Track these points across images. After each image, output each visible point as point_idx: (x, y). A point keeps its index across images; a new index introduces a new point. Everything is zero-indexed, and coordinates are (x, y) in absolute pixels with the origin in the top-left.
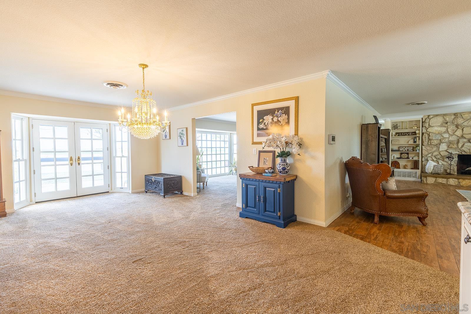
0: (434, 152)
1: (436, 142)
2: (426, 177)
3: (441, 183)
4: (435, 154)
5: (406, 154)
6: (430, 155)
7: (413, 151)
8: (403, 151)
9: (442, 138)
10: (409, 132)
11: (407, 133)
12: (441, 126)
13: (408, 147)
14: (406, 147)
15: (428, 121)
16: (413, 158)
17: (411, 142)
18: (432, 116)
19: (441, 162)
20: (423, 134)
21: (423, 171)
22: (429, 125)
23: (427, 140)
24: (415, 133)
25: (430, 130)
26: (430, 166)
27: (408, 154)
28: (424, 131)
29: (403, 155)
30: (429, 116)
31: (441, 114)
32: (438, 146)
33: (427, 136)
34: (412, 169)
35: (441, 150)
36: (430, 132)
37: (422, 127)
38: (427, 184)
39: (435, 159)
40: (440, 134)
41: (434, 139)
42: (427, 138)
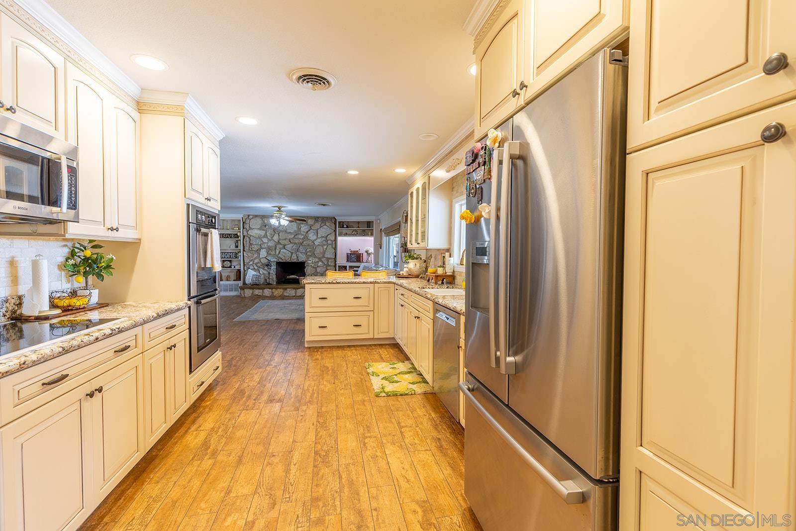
0: (255, 259)
1: (256, 247)
2: (244, 289)
3: (257, 295)
4: (256, 261)
5: (228, 262)
6: (251, 263)
7: (236, 258)
8: (225, 258)
9: (262, 243)
10: (231, 234)
11: (229, 234)
12: (260, 229)
13: (230, 253)
14: (228, 253)
15: (248, 222)
16: (235, 267)
17: (233, 247)
18: (251, 217)
19: (262, 271)
20: (244, 236)
21: (244, 283)
22: (249, 226)
23: (248, 245)
24: (236, 236)
25: (250, 232)
26: (250, 275)
27: (230, 261)
28: (245, 233)
29: (225, 263)
30: (249, 216)
31: (260, 215)
32: (258, 251)
33: (248, 239)
34: (234, 280)
35: (261, 256)
36: (251, 236)
37: (243, 228)
38: (245, 297)
39: (256, 268)
40: (260, 238)
41: (254, 243)
42: (248, 242)
